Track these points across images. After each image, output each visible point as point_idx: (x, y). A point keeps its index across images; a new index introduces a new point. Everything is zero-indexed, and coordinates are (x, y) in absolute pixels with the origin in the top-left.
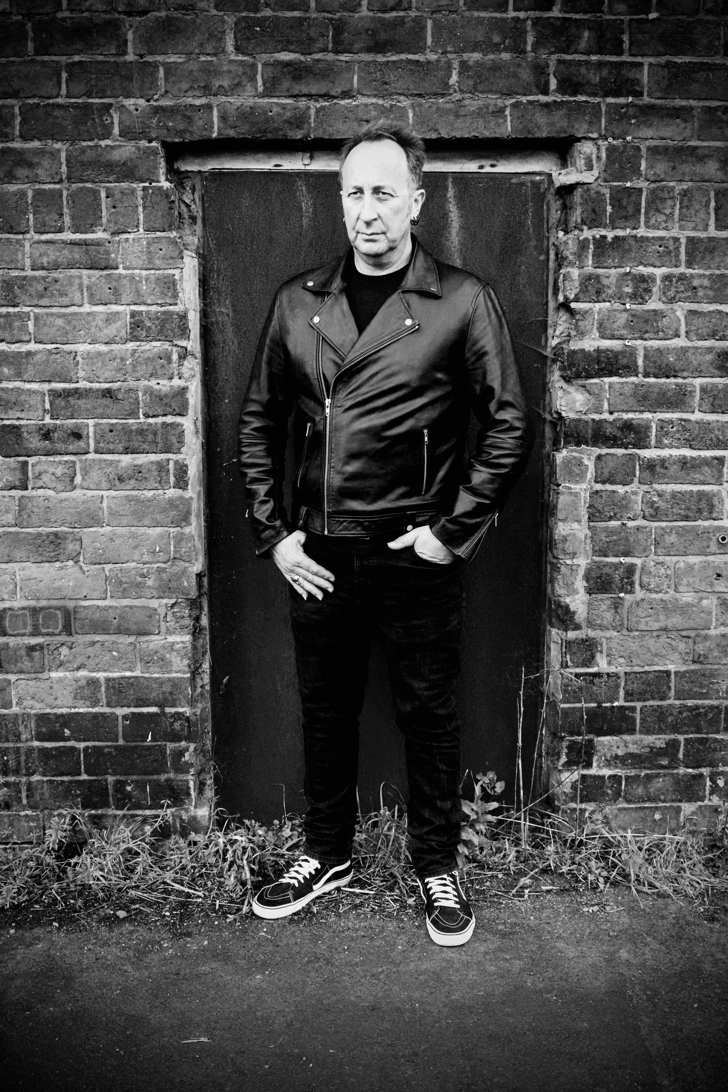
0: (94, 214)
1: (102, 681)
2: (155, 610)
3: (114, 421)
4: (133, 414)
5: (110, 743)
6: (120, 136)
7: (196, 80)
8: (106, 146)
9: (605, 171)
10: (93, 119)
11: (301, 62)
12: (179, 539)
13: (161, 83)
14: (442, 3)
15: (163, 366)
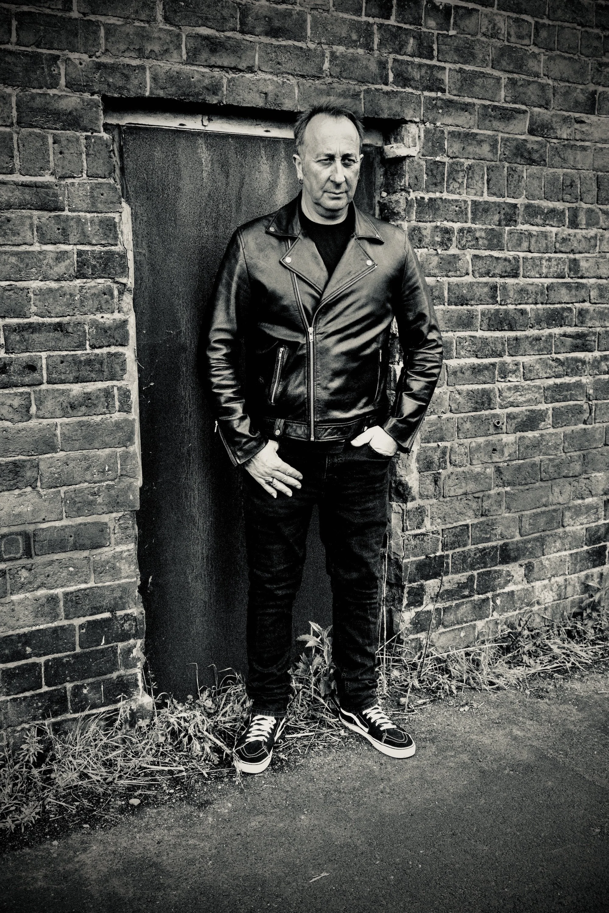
0: (43, 159)
1: (61, 596)
2: (106, 524)
3: (64, 353)
4: (81, 346)
5: (68, 653)
6: (66, 86)
7: (131, 43)
8: (54, 95)
9: (423, 148)
10: (43, 68)
11: (216, 38)
12: (125, 457)
13: (102, 41)
14: (318, 3)
15: (107, 302)
